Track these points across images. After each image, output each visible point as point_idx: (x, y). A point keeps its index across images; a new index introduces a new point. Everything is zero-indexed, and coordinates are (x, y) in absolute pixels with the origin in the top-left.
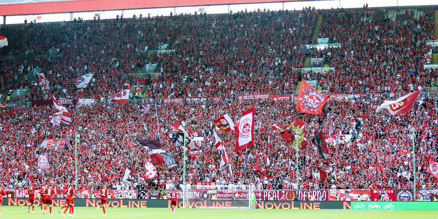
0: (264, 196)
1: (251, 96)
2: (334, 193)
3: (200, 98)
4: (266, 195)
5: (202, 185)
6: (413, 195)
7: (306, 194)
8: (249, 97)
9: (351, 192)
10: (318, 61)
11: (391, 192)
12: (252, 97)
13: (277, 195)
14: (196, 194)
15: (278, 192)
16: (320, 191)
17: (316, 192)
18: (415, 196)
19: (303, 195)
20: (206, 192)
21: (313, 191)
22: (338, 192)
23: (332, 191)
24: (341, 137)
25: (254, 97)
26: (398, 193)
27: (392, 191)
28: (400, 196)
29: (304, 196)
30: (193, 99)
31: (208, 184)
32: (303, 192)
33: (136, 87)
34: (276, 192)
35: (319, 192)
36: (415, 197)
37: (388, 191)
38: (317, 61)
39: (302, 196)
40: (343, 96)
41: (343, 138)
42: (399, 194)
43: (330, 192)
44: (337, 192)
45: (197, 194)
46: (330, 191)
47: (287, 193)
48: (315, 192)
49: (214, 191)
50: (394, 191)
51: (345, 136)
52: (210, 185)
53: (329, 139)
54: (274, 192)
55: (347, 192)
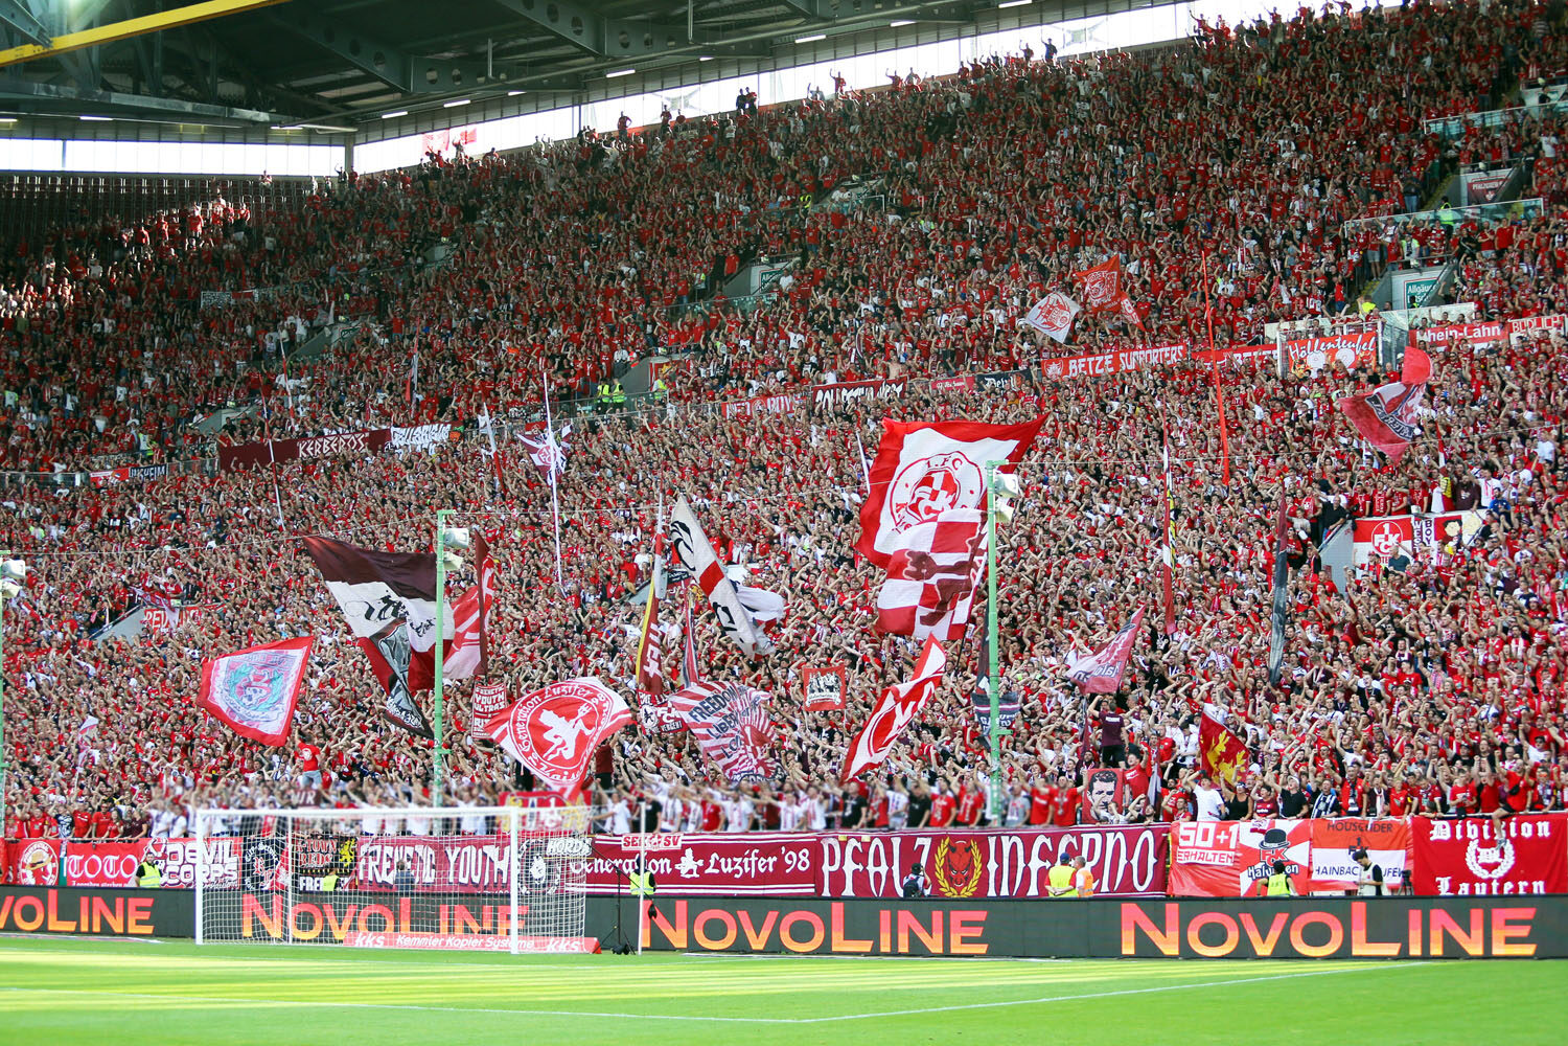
0: (826, 868)
1: (1100, 359)
2: (1200, 843)
3: (877, 387)
4: (832, 863)
5: (525, 804)
8: (1095, 363)
9: (1297, 837)
10: (1491, 185)
11: (1535, 830)
12: (1108, 363)
13: (890, 862)
14: (495, 859)
15: (896, 842)
16: (1120, 836)
17: (1098, 838)
19: (1027, 859)
20: (541, 849)
21: (1086, 838)
22: (1222, 837)
23: (1191, 833)
25: (1116, 363)
27: (1544, 829)
30: (844, 391)
31: (553, 801)
32: (1028, 841)
34: (887, 843)
35: (1118, 842)
37: (1518, 829)
38: (1487, 186)
39: (1021, 864)
40: (1539, 324)
43: (1182, 843)
44: (1216, 841)
45: (501, 858)
46: (1183, 832)
47: (942, 851)
48: (1092, 842)
50: (1558, 826)
51: (1458, 520)
54: (877, 842)
55: (1274, 836)
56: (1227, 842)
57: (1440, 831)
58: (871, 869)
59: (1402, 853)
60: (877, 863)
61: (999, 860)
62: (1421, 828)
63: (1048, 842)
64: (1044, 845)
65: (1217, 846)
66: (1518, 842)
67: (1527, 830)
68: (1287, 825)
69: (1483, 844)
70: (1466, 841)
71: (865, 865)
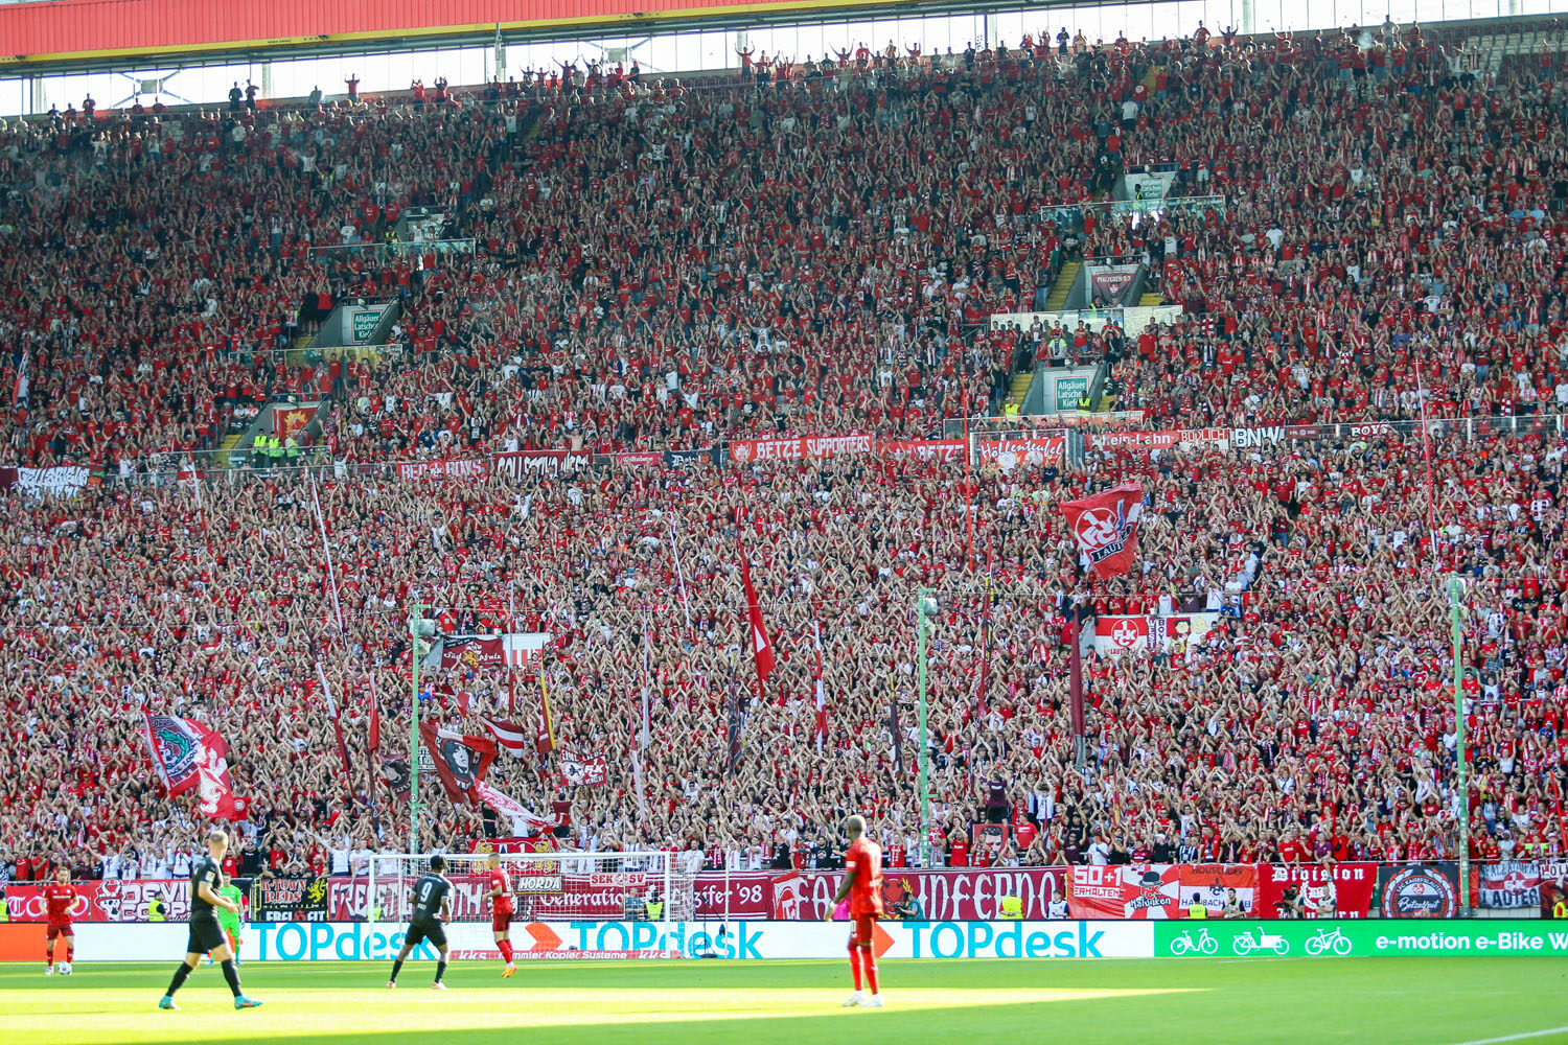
1: (788, 443)
2: (1091, 882)
3: (561, 457)
6: (1457, 891)
7: (964, 889)
8: (782, 447)
9: (1168, 878)
10: (1115, 279)
11: (1353, 874)
12: (795, 448)
14: (469, 894)
16: (1026, 875)
17: (1008, 877)
18: (1465, 892)
19: (951, 893)
21: (998, 877)
22: (1109, 877)
23: (1084, 874)
24: (1173, 623)
25: (803, 449)
26: (1385, 881)
27: (1359, 874)
28: (1396, 897)
29: (957, 897)
30: (527, 460)
31: (522, 846)
32: (951, 879)
33: (286, 413)
34: (830, 881)
35: (1025, 881)
36: (1465, 900)
37: (1340, 874)
38: (1111, 280)
39: (946, 896)
40: (1206, 435)
41: (1181, 628)
42: (1392, 886)
43: (1077, 881)
44: (1105, 880)
45: (473, 893)
46: (1077, 873)
48: (1004, 881)
49: (550, 879)
50: (1370, 872)
51: (1188, 620)
52: (529, 850)
53: (1117, 633)
54: (821, 879)
55: (1150, 877)
56: (1114, 881)
57: (1280, 875)
58: (816, 900)
59: (1251, 890)
60: (821, 896)
61: (928, 892)
62: (1266, 872)
63: (967, 880)
64: (963, 883)
65: (1105, 884)
66: (1339, 883)
67: (1346, 875)
68: (1160, 868)
69: (1313, 884)
70: (1299, 883)
71: (811, 897)
